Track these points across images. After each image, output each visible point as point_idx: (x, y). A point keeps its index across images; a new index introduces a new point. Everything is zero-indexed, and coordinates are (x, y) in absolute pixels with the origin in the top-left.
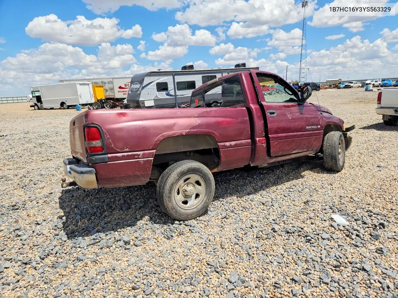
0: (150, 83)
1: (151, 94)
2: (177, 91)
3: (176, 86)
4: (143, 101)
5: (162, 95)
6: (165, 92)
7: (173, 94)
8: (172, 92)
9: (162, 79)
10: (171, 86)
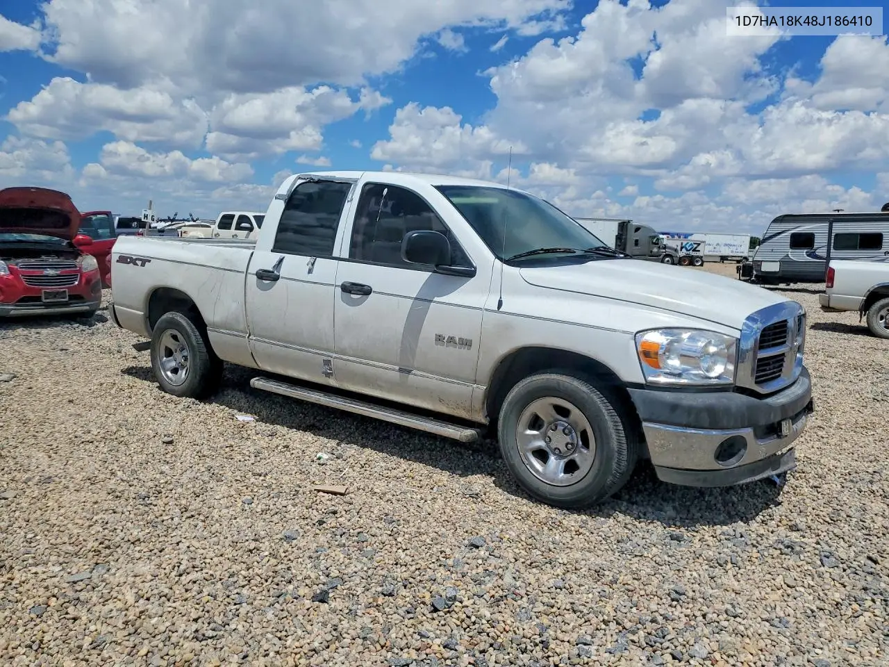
0: (779, 233)
1: (777, 252)
2: (832, 250)
3: (833, 241)
4: (759, 261)
5: (801, 255)
6: (805, 251)
7: (825, 255)
8: (822, 252)
9: (805, 228)
10: (821, 241)
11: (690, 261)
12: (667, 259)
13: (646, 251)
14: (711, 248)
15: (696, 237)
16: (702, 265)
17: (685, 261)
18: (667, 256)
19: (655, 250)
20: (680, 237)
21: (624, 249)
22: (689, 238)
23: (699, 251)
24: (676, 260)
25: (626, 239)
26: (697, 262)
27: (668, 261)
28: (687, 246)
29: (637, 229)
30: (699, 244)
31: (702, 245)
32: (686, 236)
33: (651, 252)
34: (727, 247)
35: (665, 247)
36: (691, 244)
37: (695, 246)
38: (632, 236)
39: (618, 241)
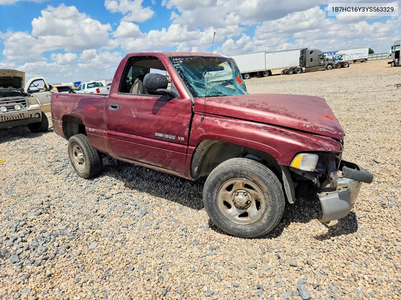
11: (342, 65)
12: (329, 66)
13: (317, 64)
14: (348, 57)
15: (340, 53)
16: (348, 66)
17: (338, 66)
18: (329, 64)
19: (322, 62)
20: (331, 54)
21: (305, 64)
22: (336, 53)
23: (342, 59)
24: (334, 66)
25: (305, 59)
26: (346, 65)
27: (330, 67)
28: (336, 58)
29: (311, 52)
30: (342, 56)
31: (344, 56)
32: (335, 53)
33: (320, 64)
34: (357, 55)
35: (328, 60)
36: (338, 57)
37: (340, 57)
38: (309, 57)
39: (301, 60)
